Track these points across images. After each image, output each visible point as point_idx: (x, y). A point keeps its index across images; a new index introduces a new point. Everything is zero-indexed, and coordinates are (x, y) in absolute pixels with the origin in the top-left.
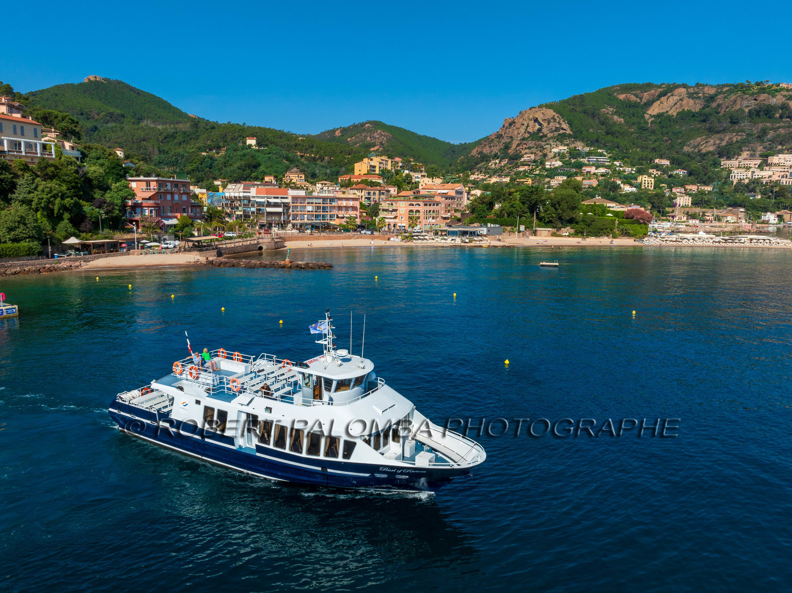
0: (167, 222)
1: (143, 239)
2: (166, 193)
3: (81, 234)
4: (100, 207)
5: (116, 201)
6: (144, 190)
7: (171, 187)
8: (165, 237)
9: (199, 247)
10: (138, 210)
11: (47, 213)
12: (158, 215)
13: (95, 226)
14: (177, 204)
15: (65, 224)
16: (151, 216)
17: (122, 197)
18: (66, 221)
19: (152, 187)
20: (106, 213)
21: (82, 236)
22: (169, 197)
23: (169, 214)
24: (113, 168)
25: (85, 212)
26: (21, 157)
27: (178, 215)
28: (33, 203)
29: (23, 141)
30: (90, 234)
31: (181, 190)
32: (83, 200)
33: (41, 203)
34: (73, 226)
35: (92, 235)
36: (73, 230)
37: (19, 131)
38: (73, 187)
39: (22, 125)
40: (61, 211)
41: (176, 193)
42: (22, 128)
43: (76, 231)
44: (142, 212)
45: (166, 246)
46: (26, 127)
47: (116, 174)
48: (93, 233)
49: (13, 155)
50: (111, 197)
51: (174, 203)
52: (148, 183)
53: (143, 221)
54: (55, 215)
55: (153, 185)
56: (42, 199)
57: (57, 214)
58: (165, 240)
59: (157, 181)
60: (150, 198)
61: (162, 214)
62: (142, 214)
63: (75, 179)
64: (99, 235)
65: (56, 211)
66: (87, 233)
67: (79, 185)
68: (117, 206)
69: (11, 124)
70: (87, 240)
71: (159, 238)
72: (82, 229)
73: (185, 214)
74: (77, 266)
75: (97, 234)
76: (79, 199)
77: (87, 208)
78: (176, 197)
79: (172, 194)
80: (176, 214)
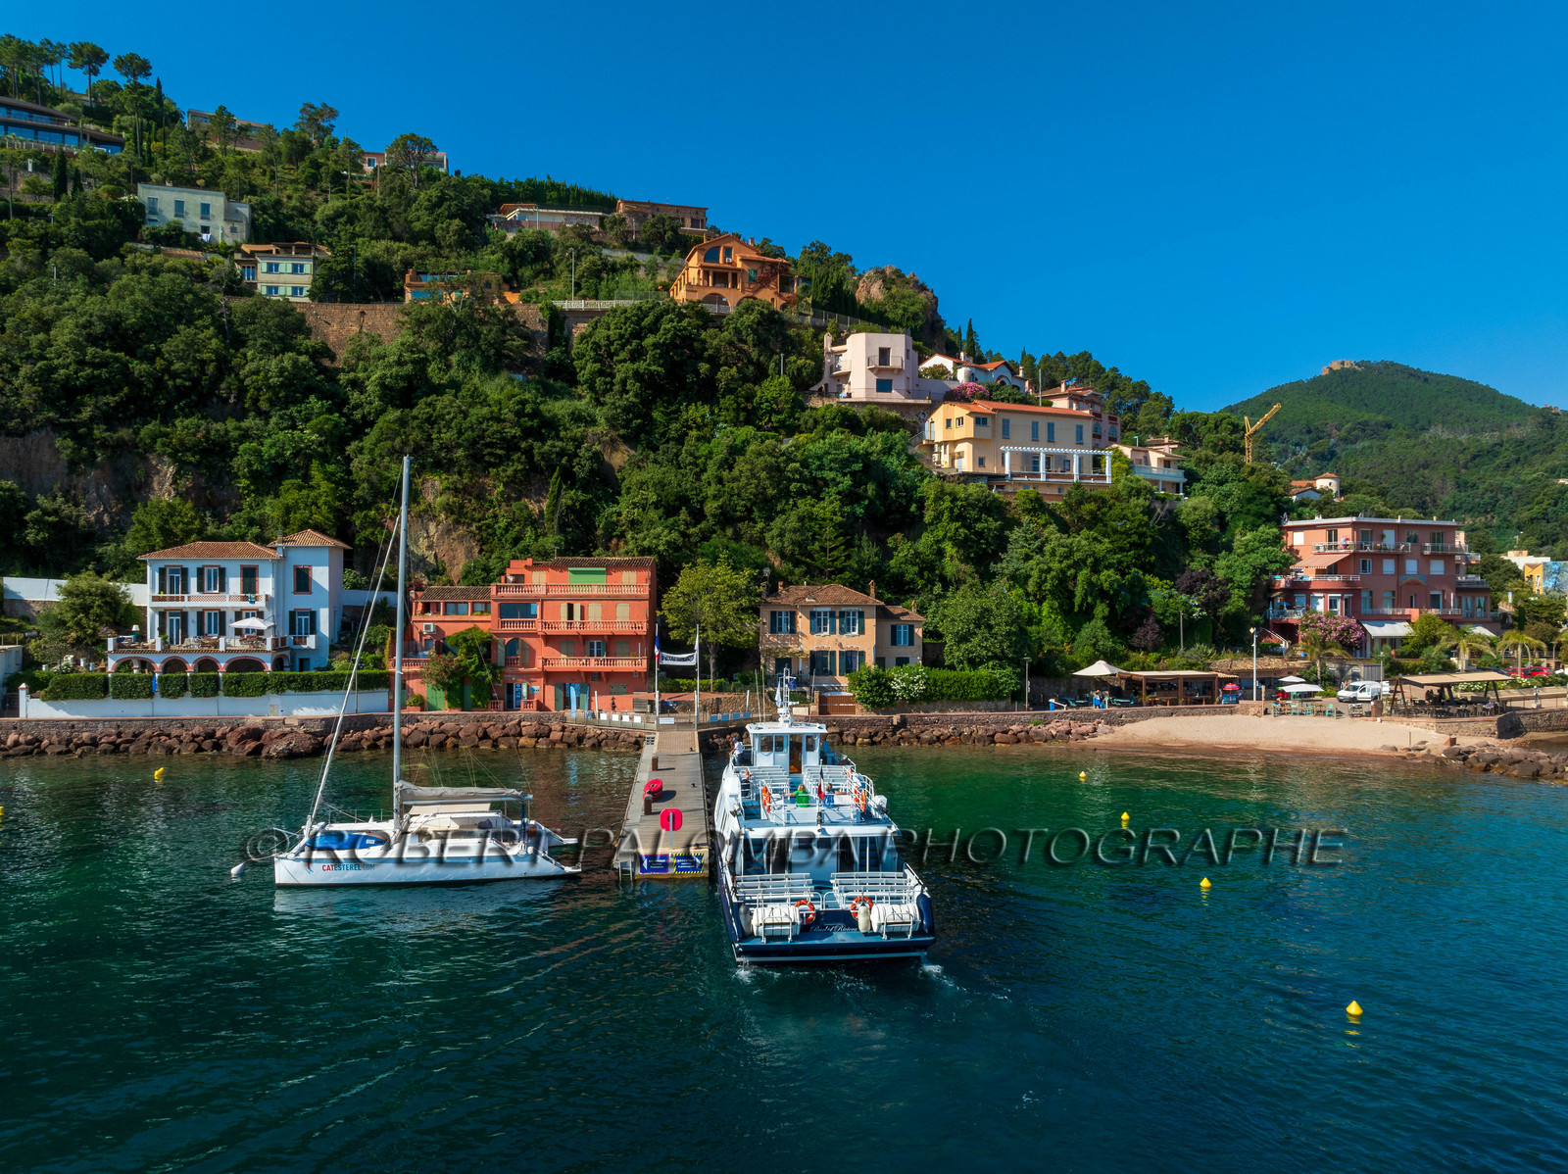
0: (1375, 631)
1: (1290, 674)
2: (1381, 555)
3: (1132, 654)
4: (1190, 591)
5: (1237, 578)
6: (1322, 550)
7: (1398, 539)
8: (1356, 669)
9: (1440, 705)
10: (1300, 599)
11: (1061, 605)
12: (1352, 609)
13: (1169, 638)
14: (1414, 583)
15: (1095, 628)
16: (1330, 615)
17: (1254, 568)
18: (1100, 623)
19: (1341, 541)
20: (1204, 605)
21: (1132, 660)
22: (1389, 566)
23: (1389, 611)
24: (1249, 501)
25: (1150, 601)
26: (1036, 485)
27: (1414, 613)
28: (1031, 582)
29: (1042, 452)
30: (1154, 656)
31: (1425, 548)
32: (1156, 575)
33: (1045, 580)
34: (1113, 634)
35: (1158, 661)
36: (1110, 644)
37: (1043, 433)
38: (1133, 545)
39: (1051, 420)
40: (1089, 600)
41: (1410, 556)
42: (1051, 427)
43: (1120, 648)
44: (1309, 602)
45: (1350, 694)
46: (1059, 424)
47: (1254, 515)
48: (1164, 653)
49: (1020, 483)
50: (1229, 567)
51: (1403, 581)
52: (1332, 532)
53: (1307, 626)
54: (1076, 610)
55: (1345, 535)
56: (1049, 570)
57: (1080, 606)
58: (1356, 677)
59: (1354, 525)
60: (1333, 569)
61: (1365, 610)
62: (1308, 609)
63: (1140, 525)
64: (1177, 659)
65: (1077, 600)
66: (1147, 650)
67: (1149, 541)
68: (1240, 587)
69: (1028, 420)
70: (1143, 669)
71: (1342, 671)
72: (1135, 642)
73: (1433, 612)
74: (1083, 735)
75: (1169, 656)
76: (1146, 572)
77: (1158, 592)
78: (1411, 567)
79: (1399, 558)
80: (1407, 611)
